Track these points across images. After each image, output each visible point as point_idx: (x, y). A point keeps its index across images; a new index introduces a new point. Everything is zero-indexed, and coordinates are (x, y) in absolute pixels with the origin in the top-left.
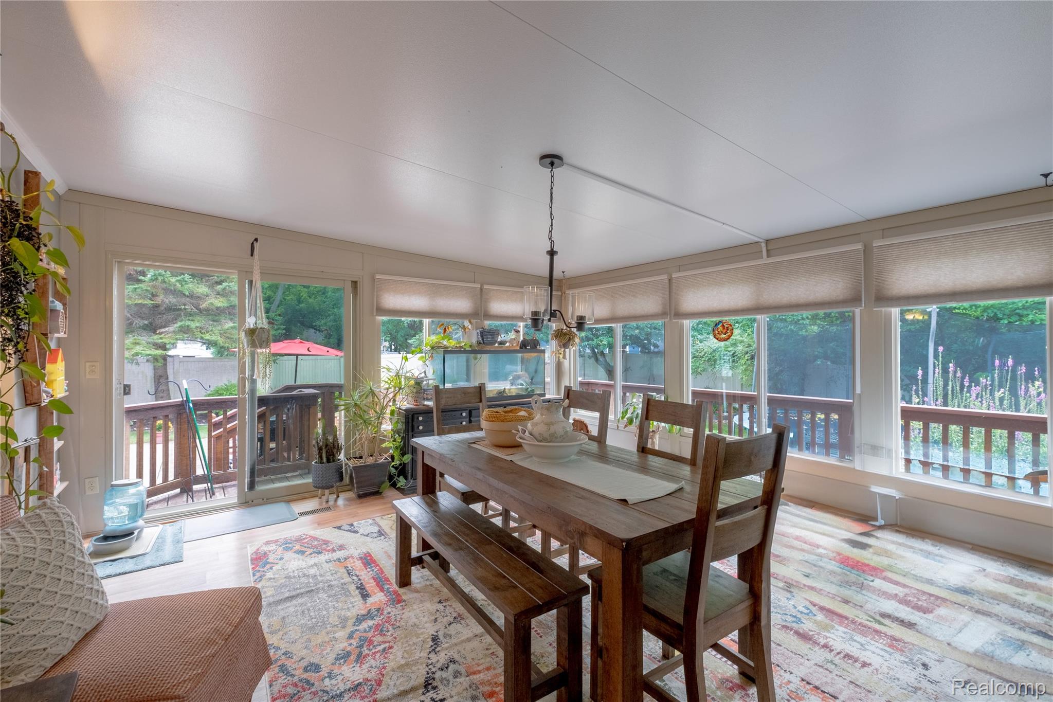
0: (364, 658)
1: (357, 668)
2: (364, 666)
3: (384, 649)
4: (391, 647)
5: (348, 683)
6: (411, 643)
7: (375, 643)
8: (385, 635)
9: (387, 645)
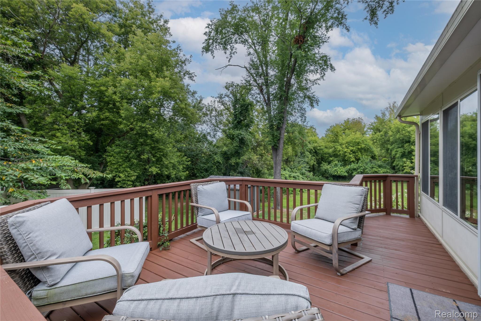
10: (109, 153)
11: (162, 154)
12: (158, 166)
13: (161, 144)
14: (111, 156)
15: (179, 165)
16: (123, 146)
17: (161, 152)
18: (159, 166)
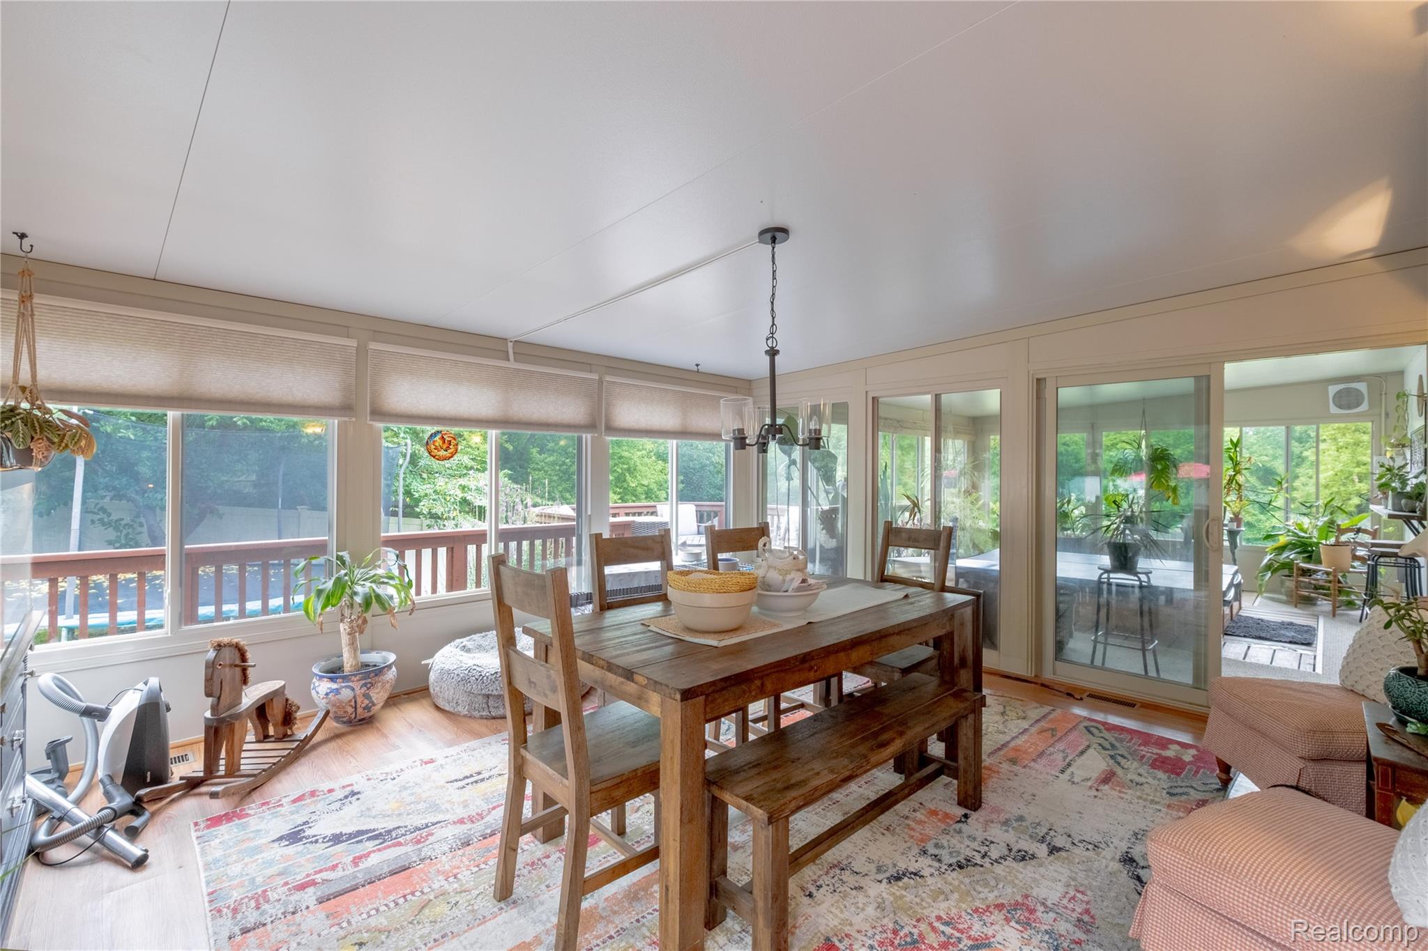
0: (977, 940)
1: (999, 938)
2: (990, 933)
3: (947, 924)
4: (939, 918)
5: (1026, 937)
6: (918, 900)
7: (943, 939)
8: (920, 935)
9: (937, 924)
10: (537, 464)
11: (625, 466)
12: (618, 489)
13: (624, 448)
14: (540, 470)
15: (660, 490)
16: (559, 451)
17: (624, 464)
18: (621, 490)
